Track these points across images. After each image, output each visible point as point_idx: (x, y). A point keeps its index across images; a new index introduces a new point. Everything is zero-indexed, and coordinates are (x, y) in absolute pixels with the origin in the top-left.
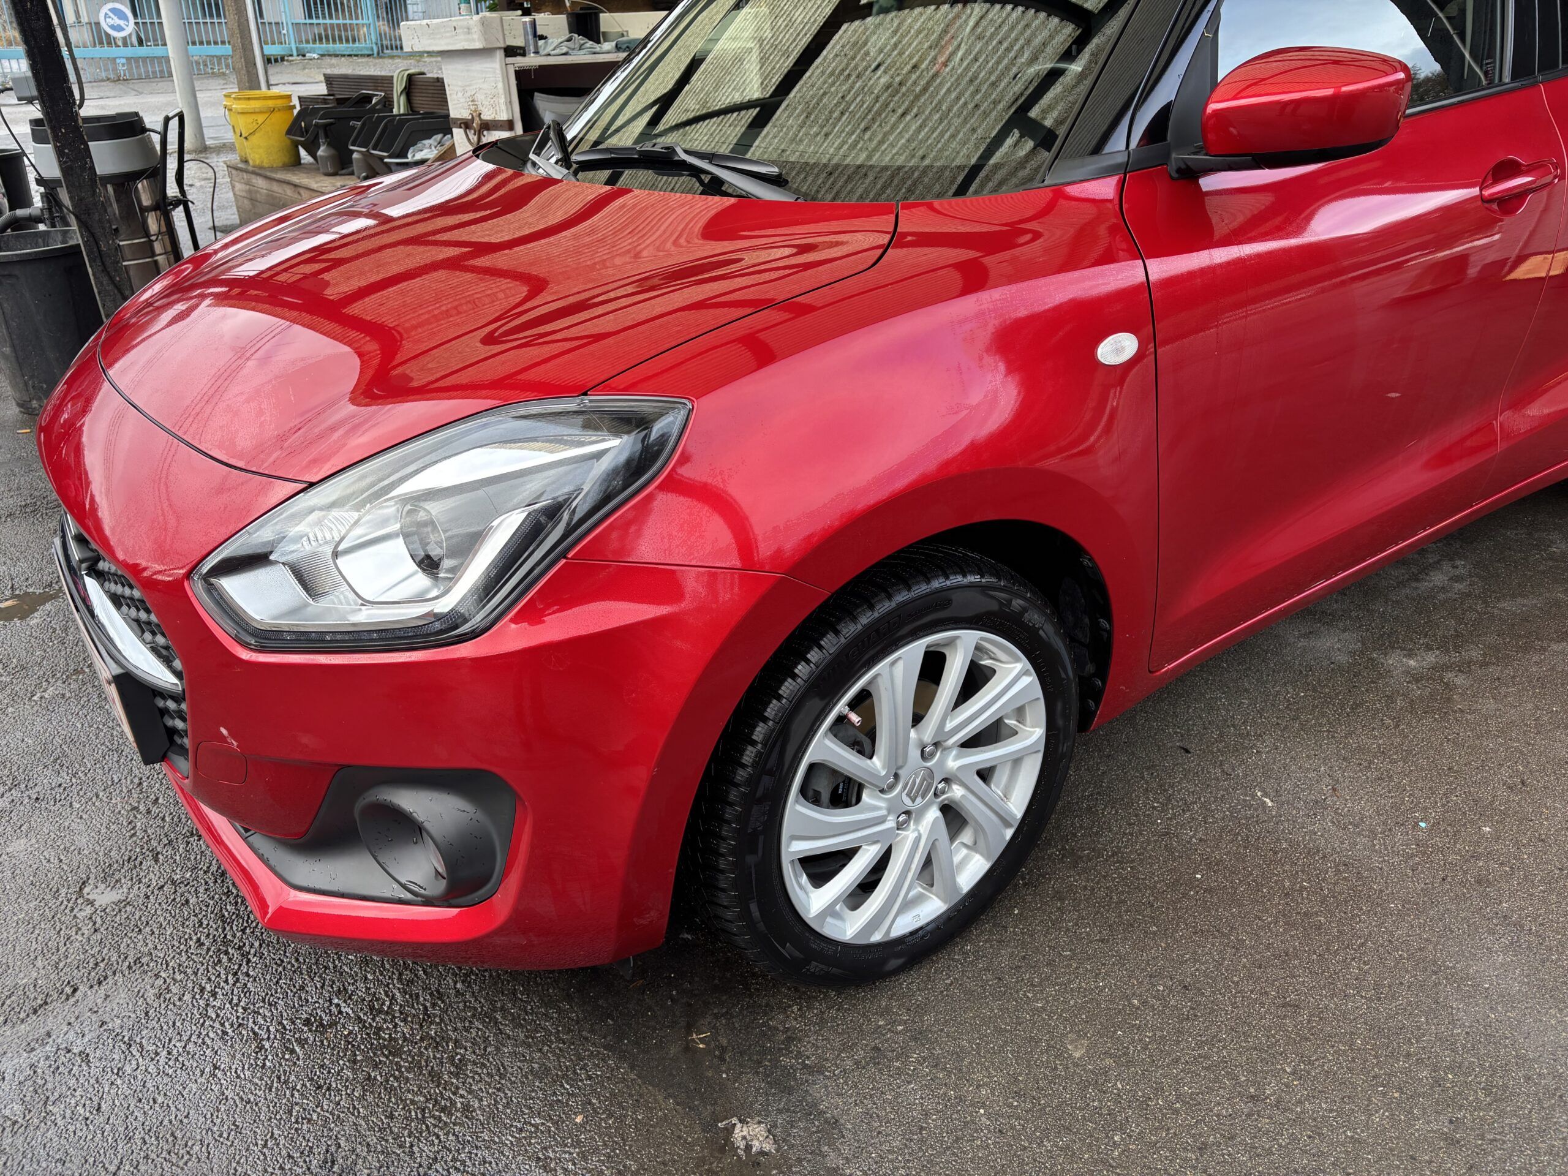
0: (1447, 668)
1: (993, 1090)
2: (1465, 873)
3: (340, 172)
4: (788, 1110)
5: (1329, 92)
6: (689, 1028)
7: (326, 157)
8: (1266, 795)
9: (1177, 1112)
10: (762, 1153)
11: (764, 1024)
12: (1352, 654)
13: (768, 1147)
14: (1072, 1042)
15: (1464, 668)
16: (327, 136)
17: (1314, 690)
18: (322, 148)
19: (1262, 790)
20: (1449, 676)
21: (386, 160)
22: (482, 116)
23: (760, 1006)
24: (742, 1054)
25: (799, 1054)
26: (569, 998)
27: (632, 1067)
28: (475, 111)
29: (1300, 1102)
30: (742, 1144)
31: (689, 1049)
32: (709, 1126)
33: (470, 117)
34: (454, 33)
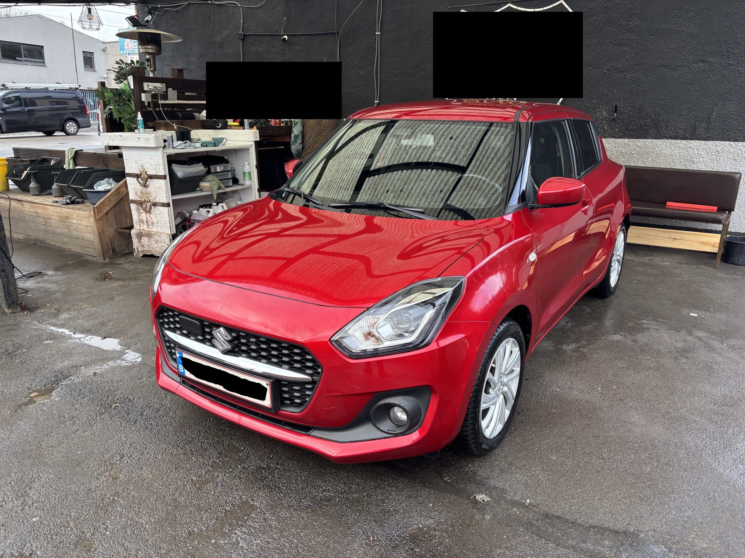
0: (580, 347)
1: (539, 471)
2: (616, 398)
3: (41, 194)
4: (487, 490)
5: (563, 190)
6: (442, 477)
7: (35, 188)
8: (556, 388)
9: (587, 465)
10: (488, 501)
11: (463, 471)
12: (553, 347)
13: (489, 499)
14: (551, 456)
15: (584, 346)
16: (35, 178)
17: (550, 358)
18: (32, 183)
19: (554, 387)
20: (581, 349)
21: (83, 190)
22: (147, 173)
23: (458, 467)
24: (463, 480)
25: (480, 476)
26: (400, 477)
27: (435, 490)
28: (143, 171)
29: (613, 457)
30: (481, 500)
31: (446, 482)
32: (468, 498)
33: (140, 173)
34: (138, 140)
